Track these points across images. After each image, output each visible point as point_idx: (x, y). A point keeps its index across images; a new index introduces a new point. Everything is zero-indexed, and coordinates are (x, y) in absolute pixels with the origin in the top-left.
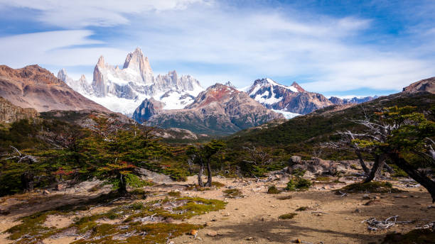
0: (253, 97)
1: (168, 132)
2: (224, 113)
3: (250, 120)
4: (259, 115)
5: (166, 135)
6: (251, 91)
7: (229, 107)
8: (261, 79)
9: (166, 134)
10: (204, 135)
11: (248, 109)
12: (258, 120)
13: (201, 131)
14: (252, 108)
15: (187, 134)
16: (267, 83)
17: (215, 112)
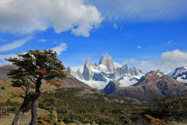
0: (175, 78)
1: (123, 100)
2: (157, 88)
3: (174, 93)
4: (181, 90)
5: (122, 102)
6: (174, 75)
7: (159, 84)
8: (180, 67)
9: (122, 101)
10: (145, 102)
11: (173, 86)
12: (180, 93)
13: (143, 100)
14: (175, 85)
15: (135, 101)
16: (184, 69)
17: (151, 88)
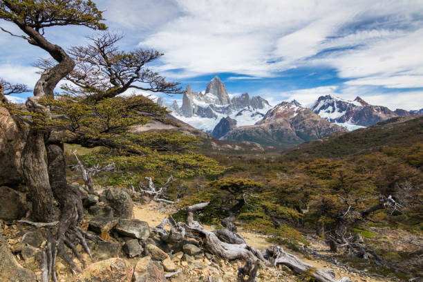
0: (317, 112)
1: (239, 145)
2: (289, 127)
3: (314, 133)
4: (323, 129)
5: (237, 148)
6: (315, 107)
7: (295, 122)
8: (324, 96)
9: (237, 146)
10: (270, 147)
11: (313, 124)
12: (322, 133)
13: (269, 144)
14: (316, 122)
15: (256, 147)
16: (331, 99)
17: (282, 127)
